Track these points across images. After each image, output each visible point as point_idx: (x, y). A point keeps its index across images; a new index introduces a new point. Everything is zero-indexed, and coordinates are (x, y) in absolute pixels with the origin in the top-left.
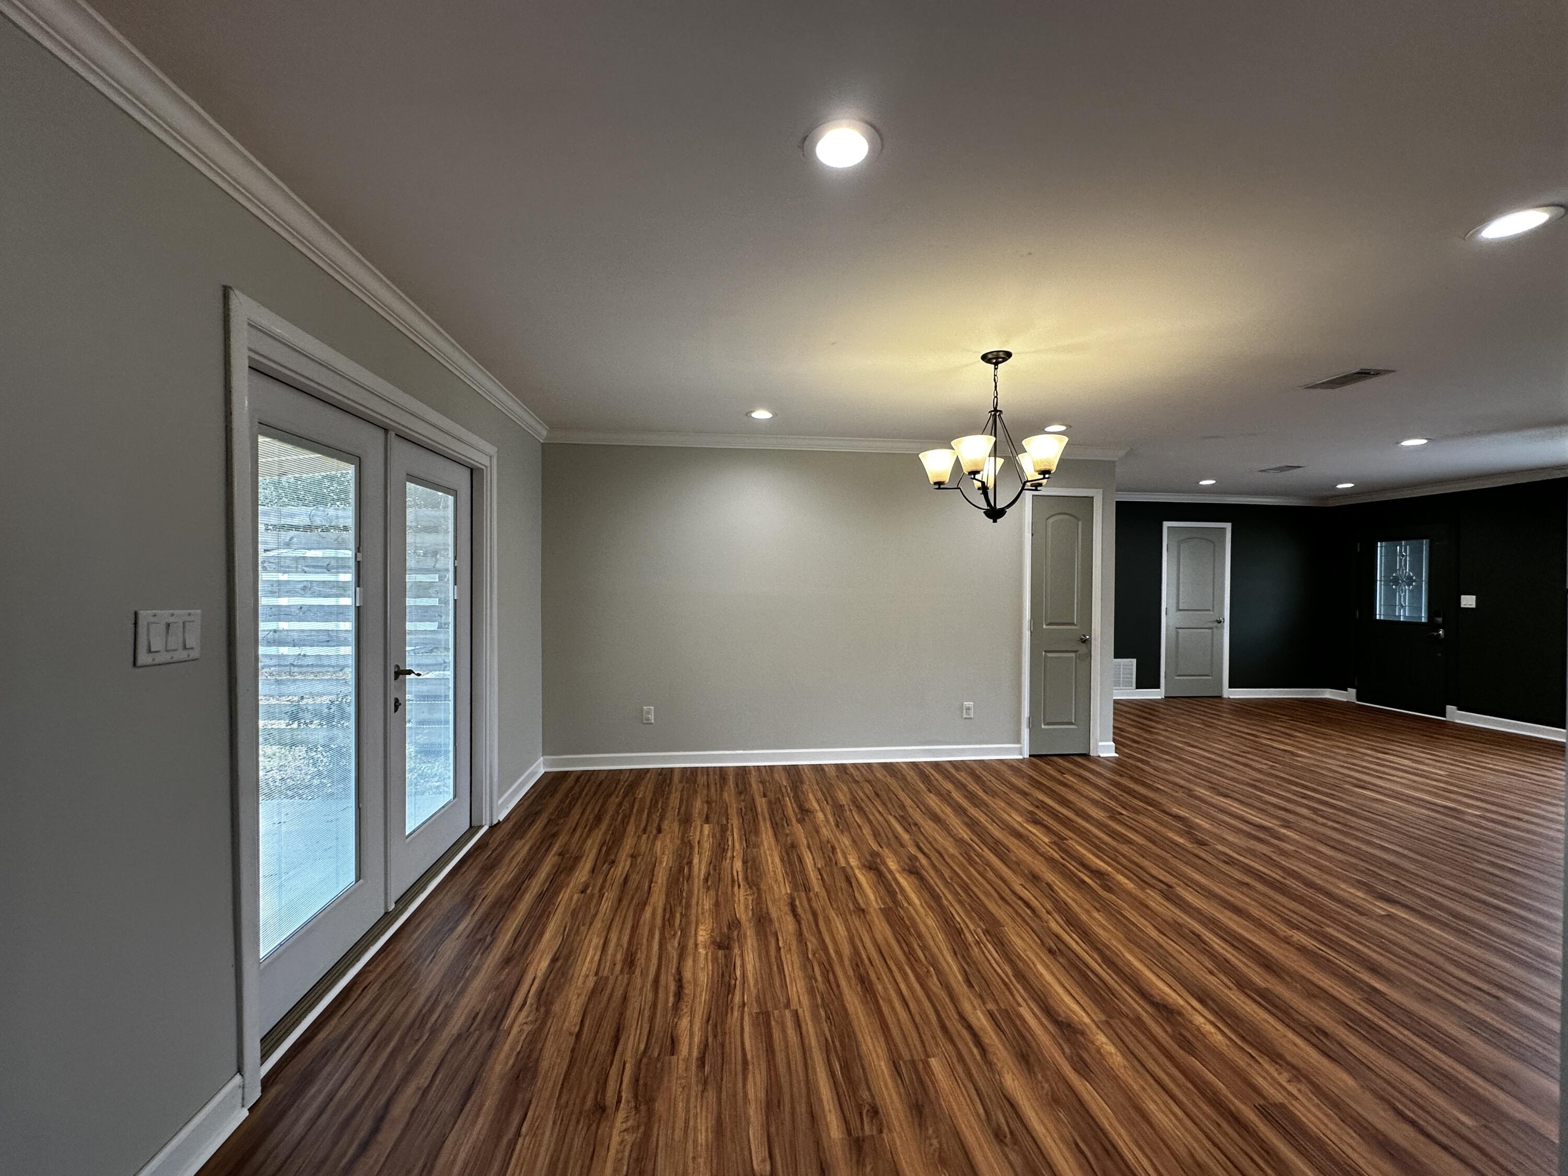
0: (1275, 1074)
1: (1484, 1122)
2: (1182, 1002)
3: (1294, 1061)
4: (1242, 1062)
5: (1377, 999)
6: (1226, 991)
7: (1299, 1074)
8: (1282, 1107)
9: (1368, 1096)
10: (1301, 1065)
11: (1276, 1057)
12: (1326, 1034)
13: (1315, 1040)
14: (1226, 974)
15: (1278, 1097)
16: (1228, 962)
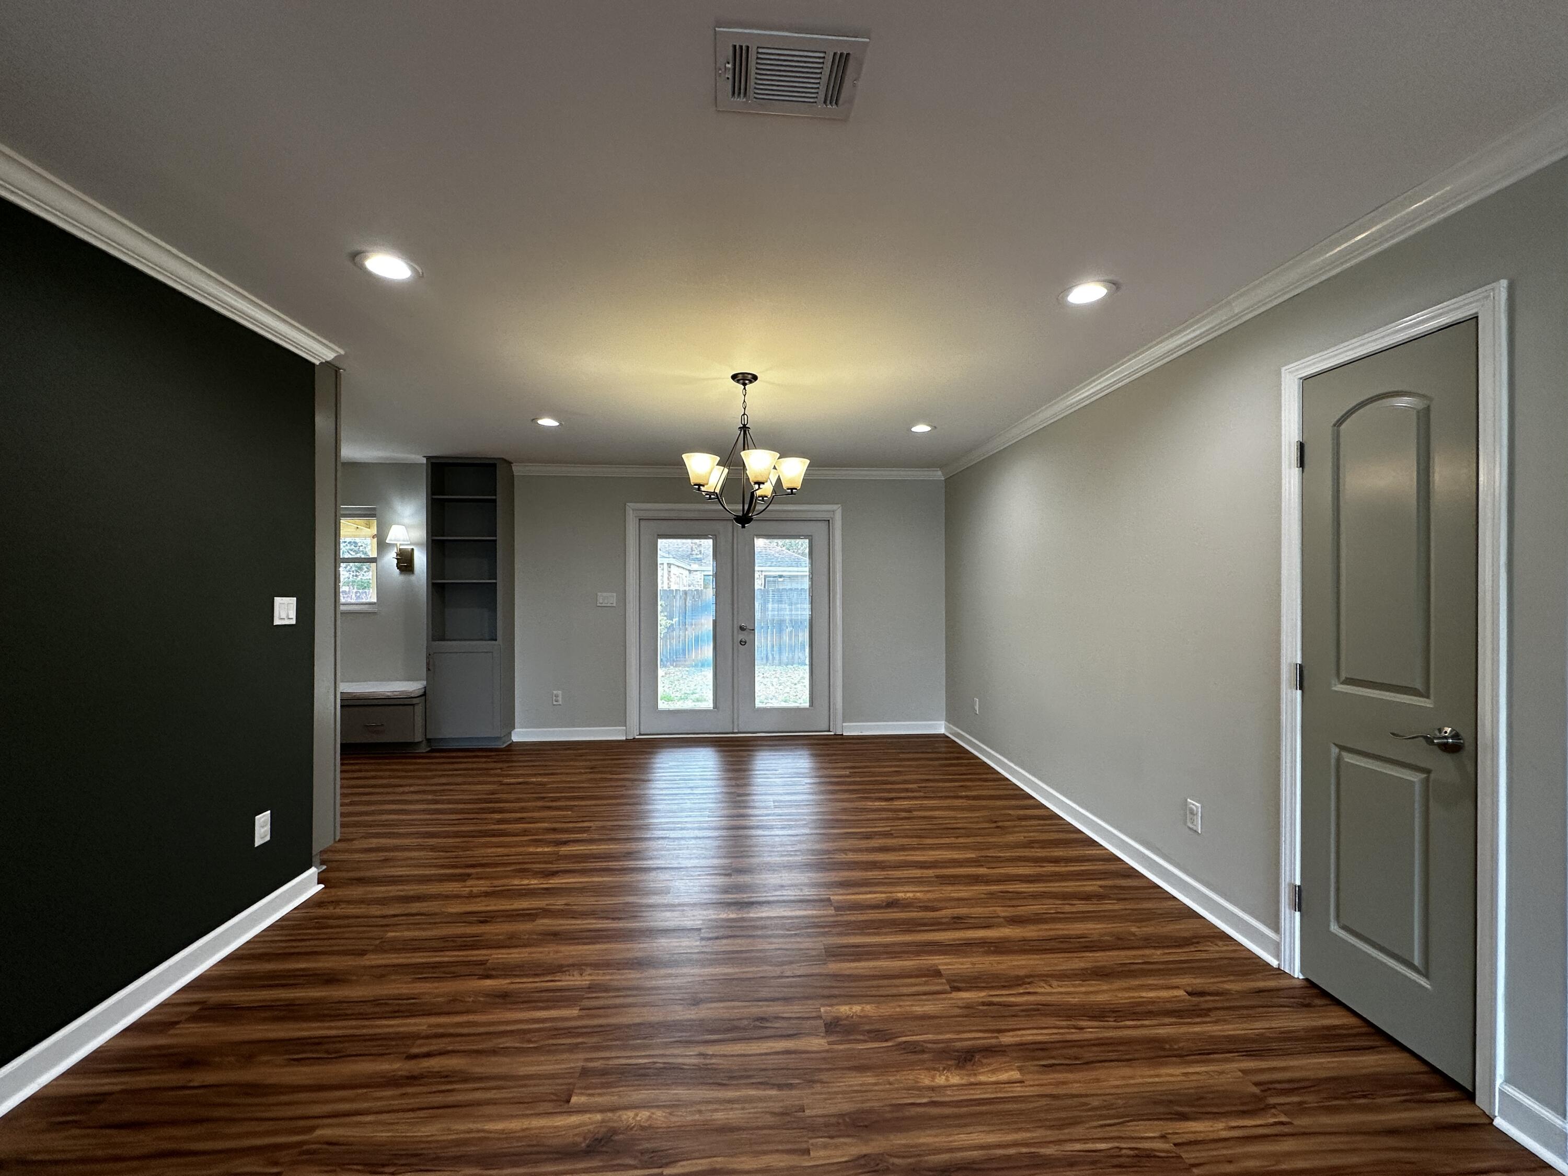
0: (479, 889)
1: (383, 940)
2: (551, 881)
3: (478, 900)
4: (496, 882)
5: (479, 970)
6: (548, 902)
7: (471, 896)
8: (465, 881)
9: (437, 911)
10: (475, 900)
11: (487, 894)
12: (482, 922)
13: (483, 915)
14: (559, 911)
15: (469, 883)
16: (573, 918)
